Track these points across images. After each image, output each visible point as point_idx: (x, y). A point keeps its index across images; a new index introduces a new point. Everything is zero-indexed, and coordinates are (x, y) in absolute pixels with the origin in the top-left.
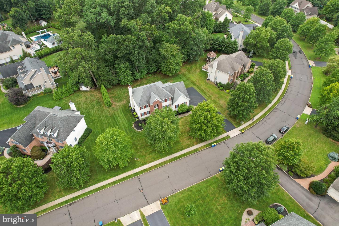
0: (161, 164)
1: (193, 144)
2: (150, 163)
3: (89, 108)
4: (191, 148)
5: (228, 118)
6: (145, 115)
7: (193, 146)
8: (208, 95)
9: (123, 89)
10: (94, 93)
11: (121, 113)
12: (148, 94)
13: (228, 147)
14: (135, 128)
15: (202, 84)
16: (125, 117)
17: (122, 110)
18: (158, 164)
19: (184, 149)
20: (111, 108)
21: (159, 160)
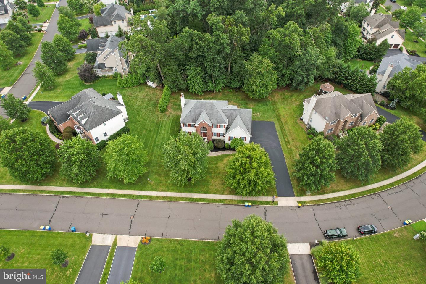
0: (171, 198)
1: (223, 192)
2: (161, 191)
3: (143, 106)
5: (293, 179)
7: (223, 194)
8: (286, 139)
9: (190, 97)
10: (158, 91)
11: (170, 123)
12: (198, 111)
13: (265, 215)
15: (289, 122)
16: (170, 130)
17: (173, 120)
18: (168, 196)
19: (209, 193)
20: (163, 114)
21: (172, 193)
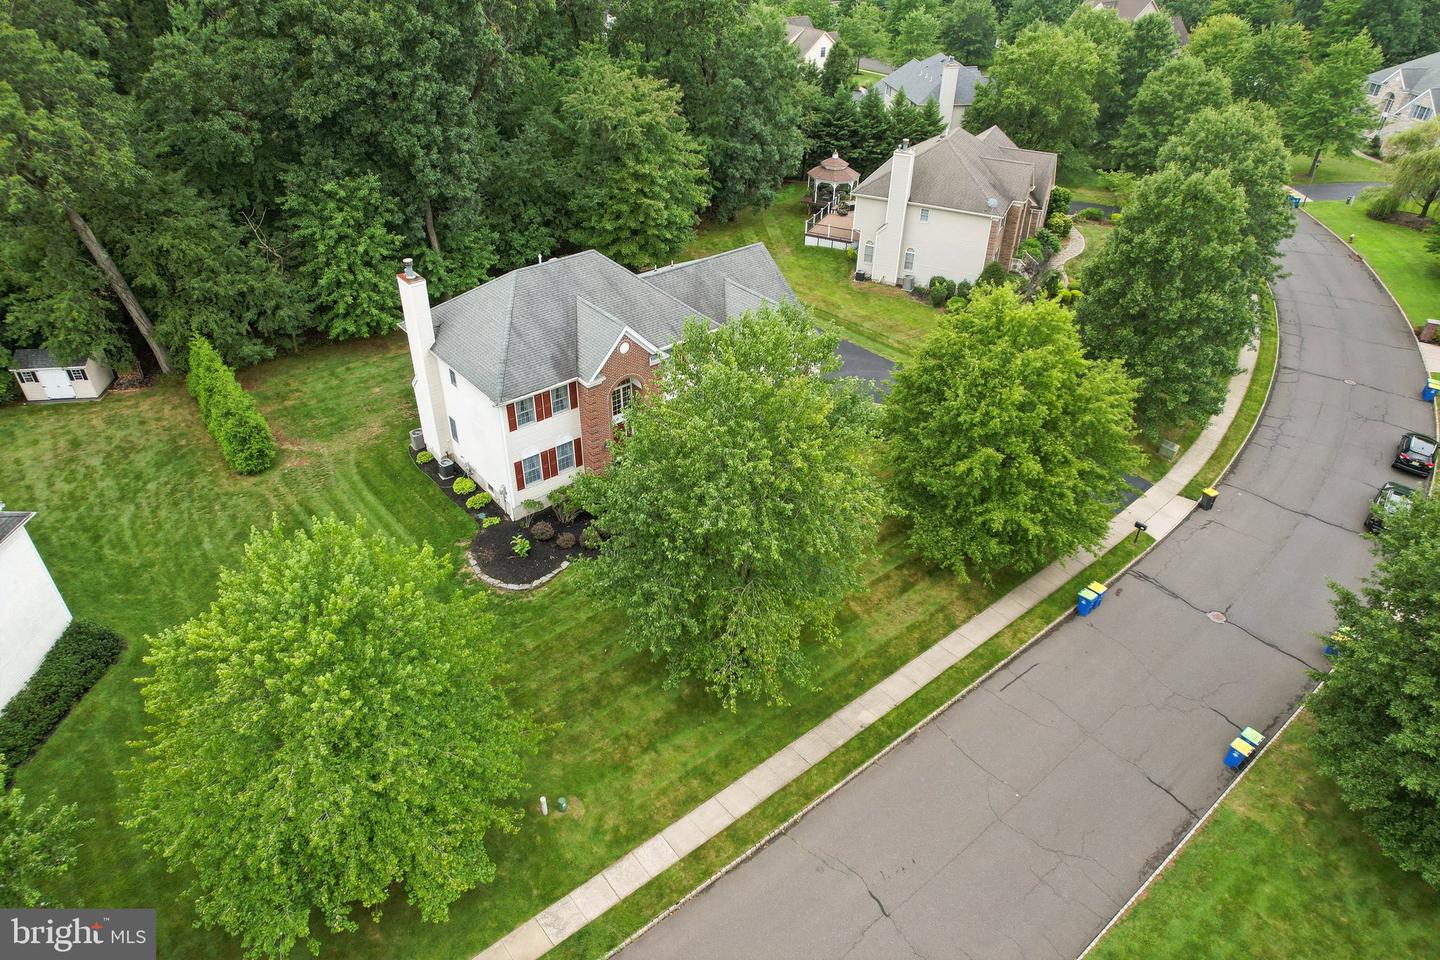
0: (776, 809)
1: (947, 618)
2: (677, 816)
3: (101, 495)
4: (945, 643)
6: (546, 476)
7: (953, 628)
8: (896, 345)
9: (352, 365)
10: (136, 405)
11: (359, 494)
12: (551, 317)
13: (1175, 596)
14: (485, 578)
15: (836, 298)
16: (389, 518)
17: (364, 477)
18: (745, 809)
19: (904, 660)
20: (274, 477)
21: (745, 780)
